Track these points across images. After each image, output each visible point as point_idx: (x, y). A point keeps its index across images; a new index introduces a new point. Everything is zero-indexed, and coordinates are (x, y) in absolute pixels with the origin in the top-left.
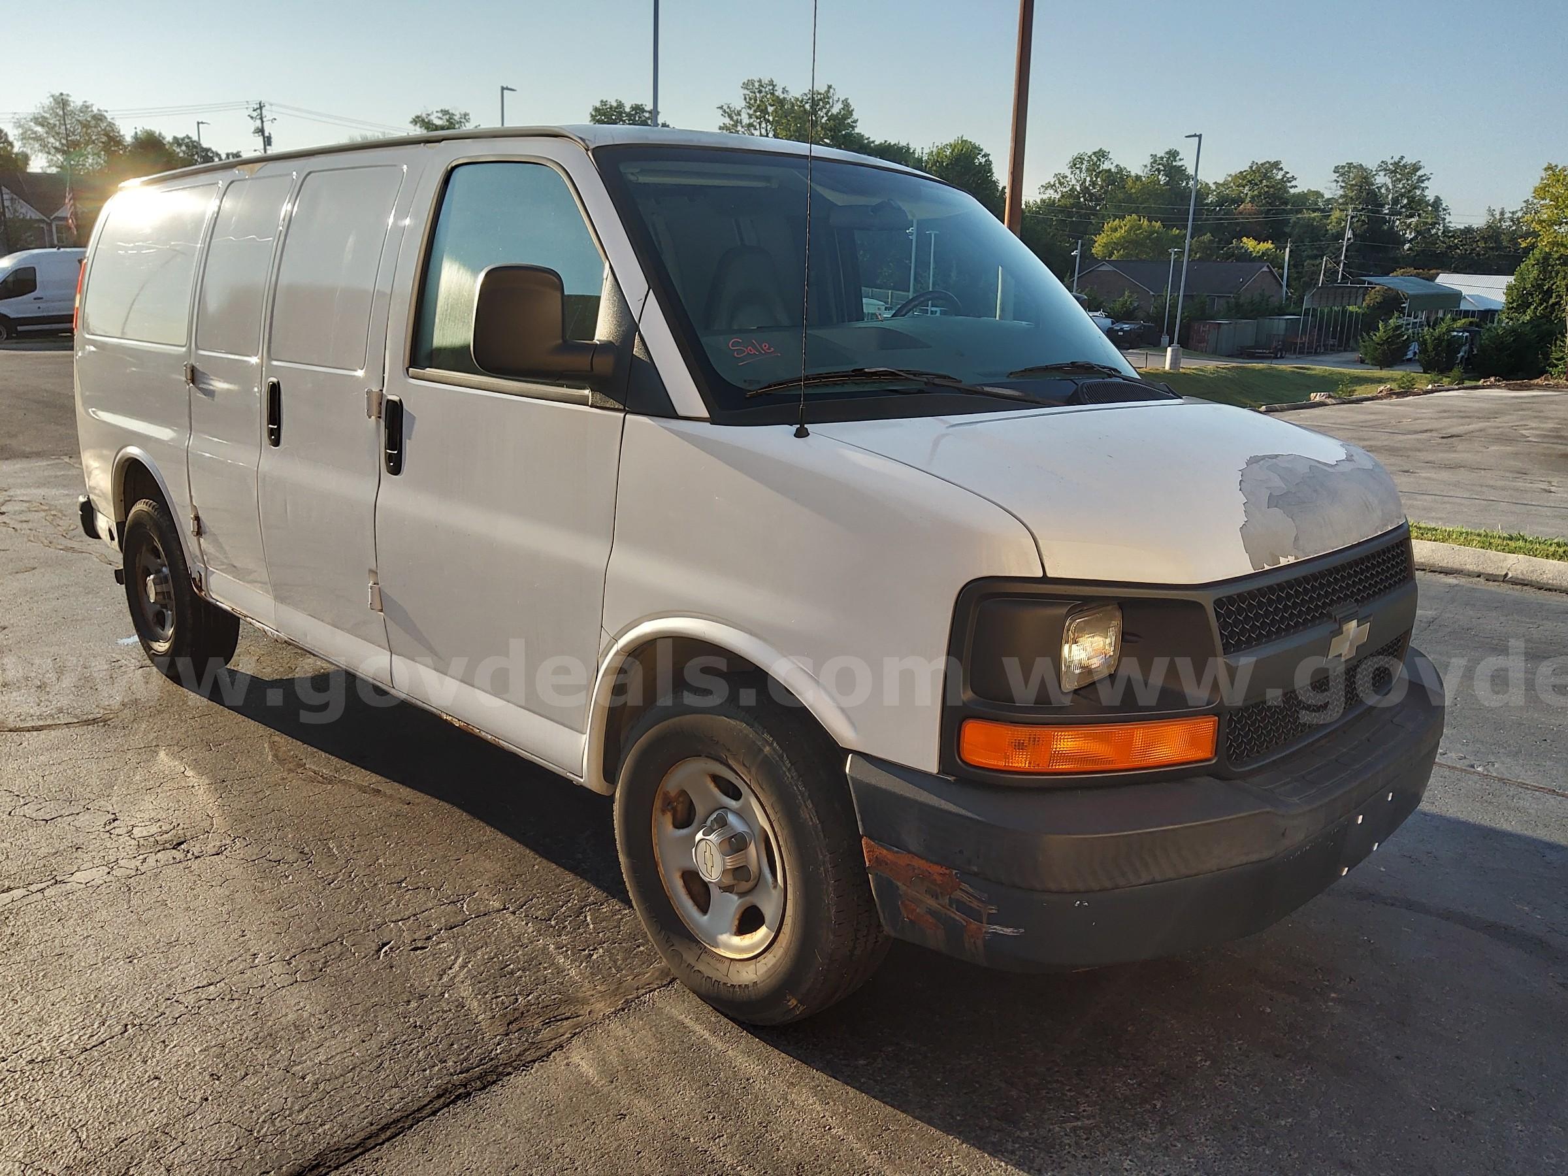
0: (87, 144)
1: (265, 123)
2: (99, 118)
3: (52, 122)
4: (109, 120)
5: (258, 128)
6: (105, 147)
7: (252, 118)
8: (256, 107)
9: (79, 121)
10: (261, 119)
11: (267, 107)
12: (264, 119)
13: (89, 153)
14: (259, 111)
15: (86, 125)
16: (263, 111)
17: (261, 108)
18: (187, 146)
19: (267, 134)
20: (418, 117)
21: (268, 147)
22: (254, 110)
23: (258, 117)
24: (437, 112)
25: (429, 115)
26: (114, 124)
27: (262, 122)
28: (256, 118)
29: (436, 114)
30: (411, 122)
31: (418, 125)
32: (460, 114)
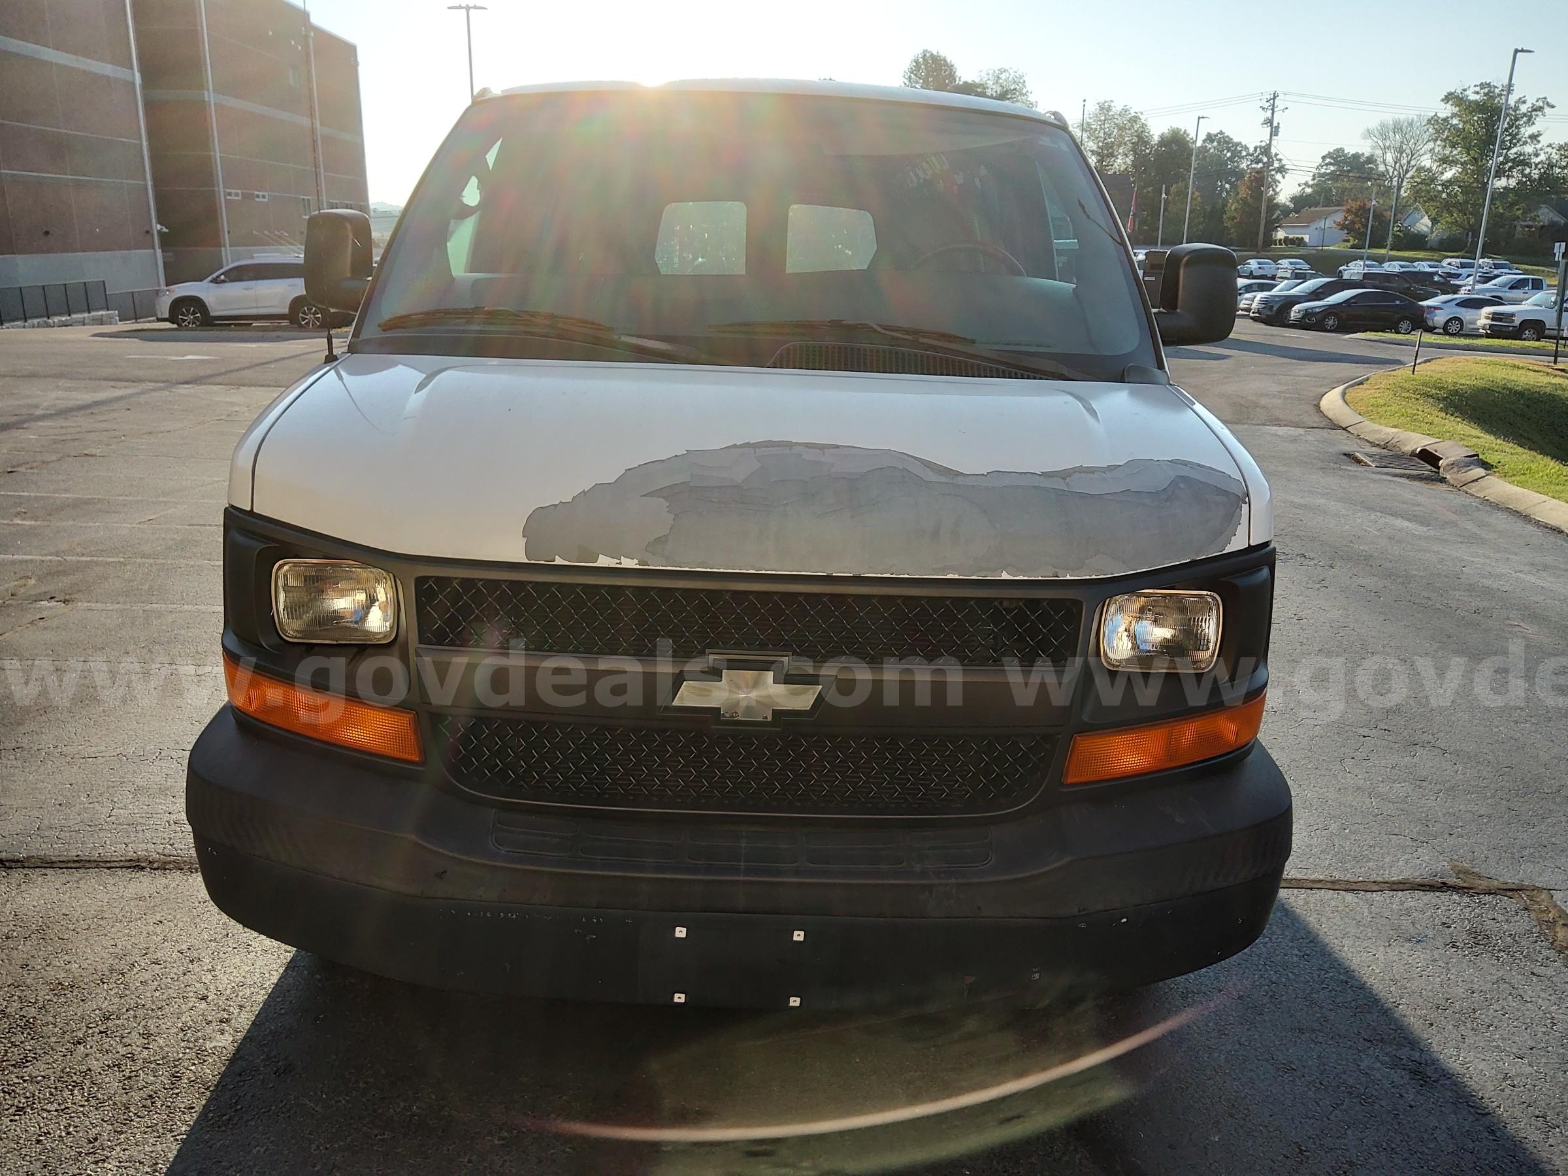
0: (1119, 146)
1: (1275, 114)
2: (1135, 120)
3: (1094, 127)
4: (1143, 121)
5: (1268, 119)
6: (1134, 147)
7: (1263, 109)
8: (1269, 97)
9: (1116, 124)
10: (1273, 110)
11: (1281, 96)
12: (1276, 110)
13: (1119, 154)
14: (1272, 101)
15: (1121, 128)
16: (1276, 101)
17: (1274, 99)
18: (1219, 142)
19: (1275, 124)
20: (1450, 94)
21: (1274, 138)
22: (1267, 101)
23: (1271, 107)
24: (1475, 86)
25: (1465, 90)
26: (1146, 125)
27: (1273, 114)
28: (1267, 109)
29: (1473, 89)
30: (1443, 100)
31: (1450, 102)
32: (1503, 85)
